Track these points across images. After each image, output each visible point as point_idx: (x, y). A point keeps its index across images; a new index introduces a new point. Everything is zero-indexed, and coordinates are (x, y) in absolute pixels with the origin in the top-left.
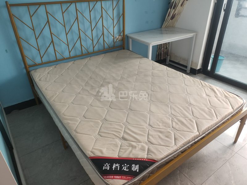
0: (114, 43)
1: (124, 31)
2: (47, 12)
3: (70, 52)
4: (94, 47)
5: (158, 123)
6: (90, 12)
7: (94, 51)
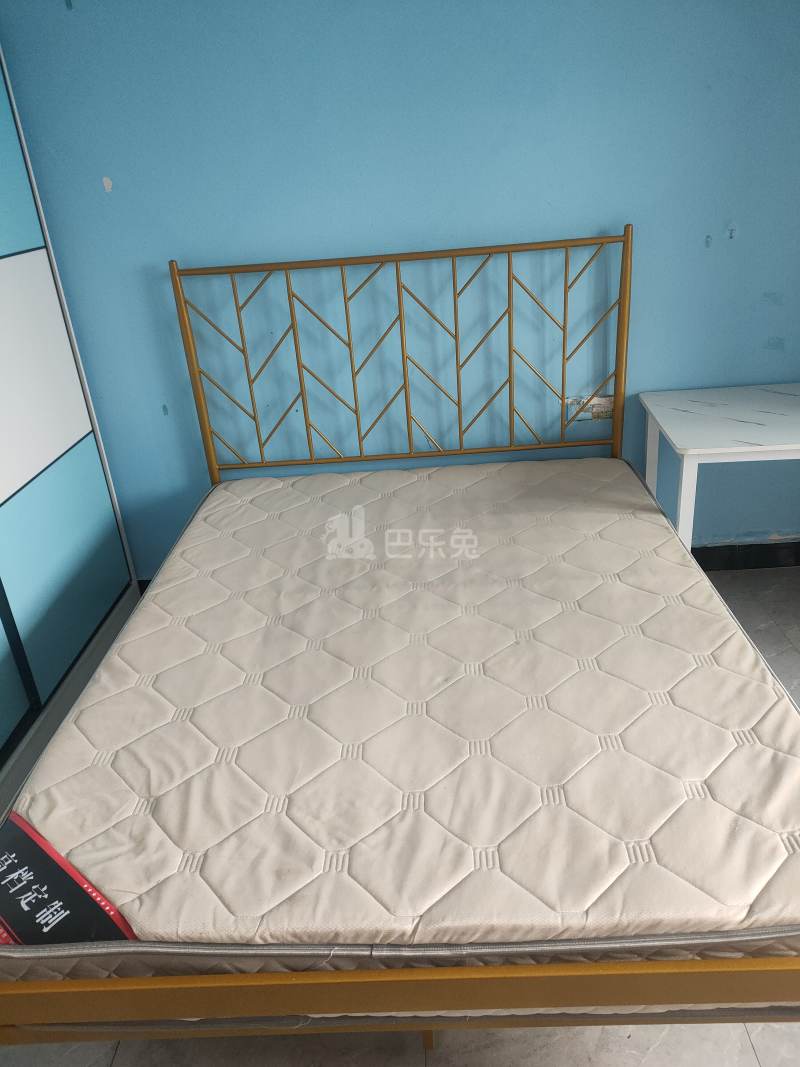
0: (563, 427)
1: (617, 374)
2: (291, 295)
3: (361, 439)
4: (462, 433)
5: (330, 805)
6: (456, 295)
7: (466, 445)
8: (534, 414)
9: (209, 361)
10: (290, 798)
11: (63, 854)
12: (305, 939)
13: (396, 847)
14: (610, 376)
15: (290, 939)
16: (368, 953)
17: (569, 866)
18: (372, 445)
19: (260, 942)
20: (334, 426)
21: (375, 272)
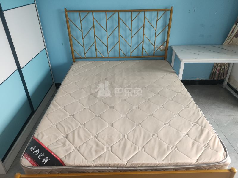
0: (154, 52)
1: (167, 41)
2: (93, 18)
3: (108, 53)
4: (131, 53)
5: (106, 136)
6: (132, 21)
7: (132, 56)
8: (148, 49)
9: (73, 33)
10: (97, 135)
11: (47, 147)
12: (103, 165)
13: (121, 146)
14: (165, 41)
15: (99, 165)
16: (116, 169)
17: (159, 150)
18: (111, 55)
19: (93, 166)
20: (102, 50)
21: (113, 14)
